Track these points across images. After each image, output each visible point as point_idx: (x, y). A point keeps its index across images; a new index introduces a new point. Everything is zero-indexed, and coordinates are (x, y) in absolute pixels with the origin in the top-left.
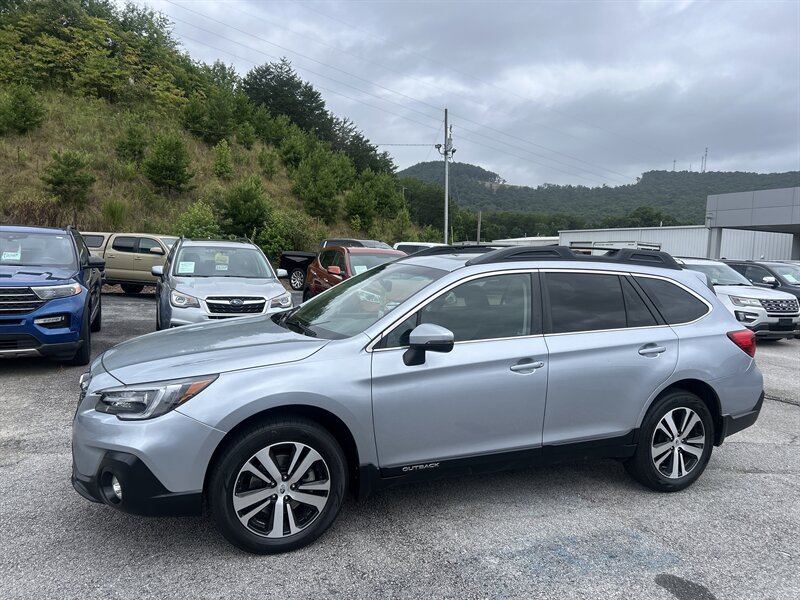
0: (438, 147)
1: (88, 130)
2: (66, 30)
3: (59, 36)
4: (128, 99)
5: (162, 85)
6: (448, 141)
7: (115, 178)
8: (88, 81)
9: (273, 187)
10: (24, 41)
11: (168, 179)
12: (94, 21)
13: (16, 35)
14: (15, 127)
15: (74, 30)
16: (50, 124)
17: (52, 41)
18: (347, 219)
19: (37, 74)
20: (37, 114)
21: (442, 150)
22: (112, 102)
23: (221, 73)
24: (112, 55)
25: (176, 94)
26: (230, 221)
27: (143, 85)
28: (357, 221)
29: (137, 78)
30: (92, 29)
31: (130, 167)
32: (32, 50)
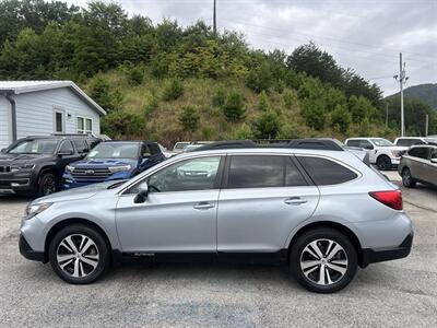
0: (396, 77)
3: (194, 52)
4: (221, 76)
5: (237, 67)
6: (402, 72)
7: (210, 115)
8: (205, 71)
9: (290, 112)
10: (181, 57)
11: (233, 113)
12: (209, 42)
13: (177, 55)
14: (173, 96)
16: (187, 94)
17: (191, 55)
18: (332, 126)
19: (185, 71)
20: (181, 89)
21: (398, 79)
22: (215, 79)
23: (278, 55)
24: (215, 57)
25: (245, 70)
26: (260, 133)
27: (229, 69)
28: (338, 127)
29: (226, 66)
30: (208, 46)
31: (217, 109)
32: (183, 61)
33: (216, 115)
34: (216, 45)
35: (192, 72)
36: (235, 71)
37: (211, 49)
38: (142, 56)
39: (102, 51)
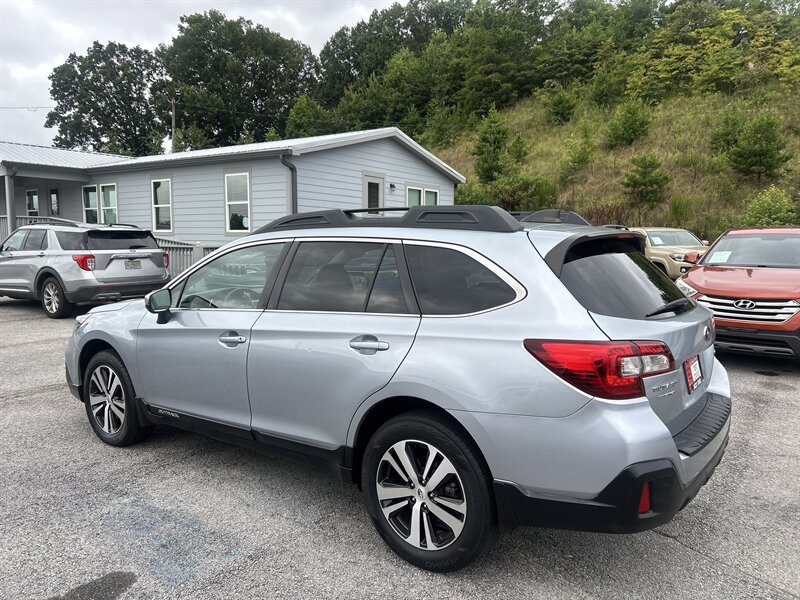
1: (689, 129)
2: (693, 34)
3: (686, 41)
4: (744, 85)
7: (699, 172)
8: (706, 78)
10: (658, 56)
13: (648, 53)
14: (624, 139)
15: (701, 30)
16: (656, 133)
17: (679, 49)
19: (661, 85)
20: (643, 124)
22: (729, 93)
24: (735, 44)
27: (766, 68)
29: (763, 58)
30: (720, 23)
31: (718, 158)
32: (660, 64)
33: (714, 170)
34: (741, 19)
35: (677, 83)
36: (783, 68)
37: (727, 28)
38: (579, 66)
39: (508, 69)
